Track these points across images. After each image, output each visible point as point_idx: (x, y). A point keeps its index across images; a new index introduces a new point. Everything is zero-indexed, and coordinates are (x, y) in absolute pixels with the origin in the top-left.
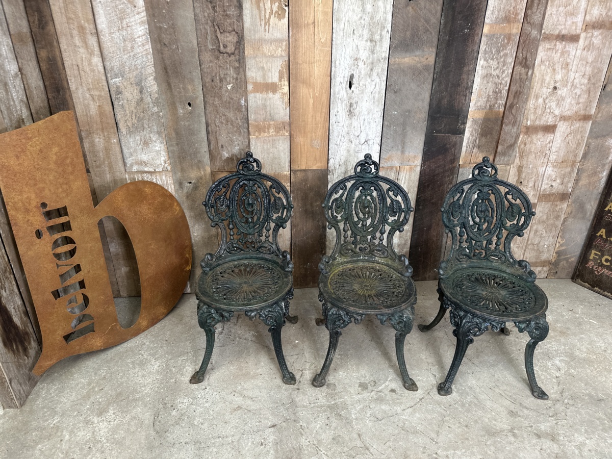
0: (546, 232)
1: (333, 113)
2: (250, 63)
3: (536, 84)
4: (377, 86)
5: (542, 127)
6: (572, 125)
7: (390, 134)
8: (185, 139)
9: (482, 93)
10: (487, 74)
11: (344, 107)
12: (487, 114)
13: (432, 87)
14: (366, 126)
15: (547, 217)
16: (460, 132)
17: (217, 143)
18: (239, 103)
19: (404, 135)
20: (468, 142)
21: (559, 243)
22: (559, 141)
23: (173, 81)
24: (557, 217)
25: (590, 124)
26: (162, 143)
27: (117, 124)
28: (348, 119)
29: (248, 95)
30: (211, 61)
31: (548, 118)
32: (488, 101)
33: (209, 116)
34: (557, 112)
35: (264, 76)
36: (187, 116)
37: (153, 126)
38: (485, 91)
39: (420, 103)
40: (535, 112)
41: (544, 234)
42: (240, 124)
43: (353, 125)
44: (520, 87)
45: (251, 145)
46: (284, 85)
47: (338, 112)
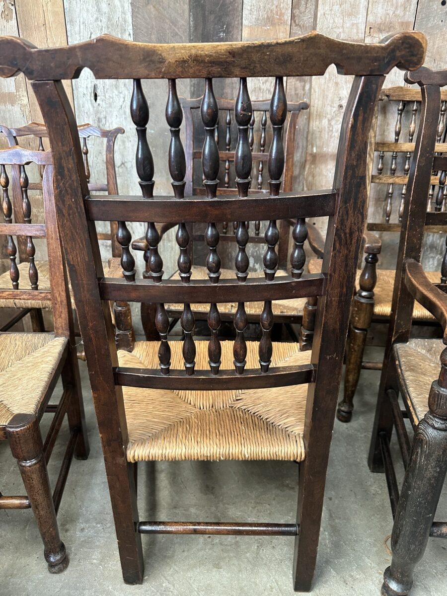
40: (321, 137)
46: (23, 96)
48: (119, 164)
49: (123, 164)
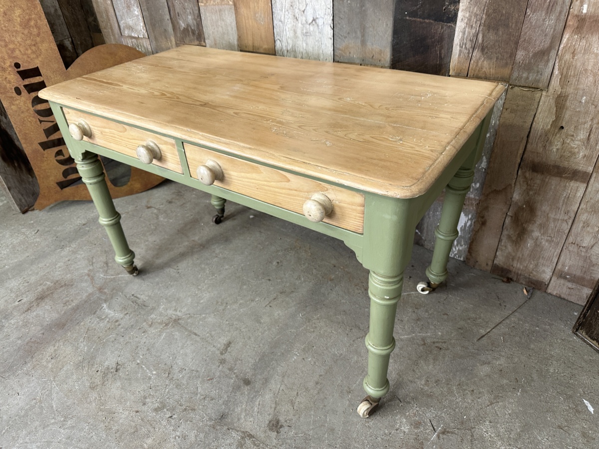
17: (175, 10)
19: (362, 14)
20: (463, 36)
26: (138, 7)
45: (202, 16)
48: (311, 21)
49: (314, 20)
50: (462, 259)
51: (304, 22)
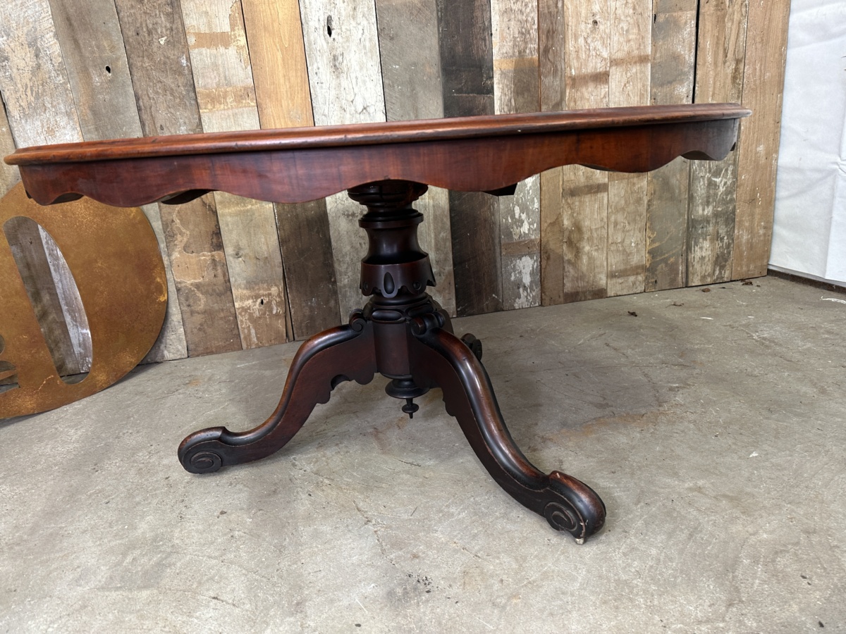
0: (629, 223)
1: (312, 70)
2: (187, 6)
3: (570, 18)
4: (365, 31)
5: (591, 77)
6: (627, 70)
7: (396, 97)
8: (106, 119)
9: (505, 34)
10: (506, 9)
11: (325, 62)
12: (517, 64)
13: (439, 30)
14: (360, 87)
15: (626, 202)
16: (487, 90)
17: (154, 123)
18: (178, 63)
19: (414, 97)
20: (501, 103)
21: (650, 237)
22: (617, 94)
23: (81, 37)
24: (639, 201)
25: (650, 68)
26: (73, 129)
27: (4, 104)
28: (334, 77)
29: (191, 51)
30: (132, 7)
31: (596, 63)
32: (514, 46)
33: (138, 84)
34: (605, 54)
35: (209, 24)
36: (106, 86)
37: (59, 104)
38: (508, 31)
39: (427, 52)
40: (578, 58)
41: (628, 227)
42: (184, 93)
43: (343, 85)
44: (552, 23)
45: (203, 124)
46: (239, 35)
47: (318, 69)
48: (361, 110)
50: (537, 305)
51: (353, 112)
